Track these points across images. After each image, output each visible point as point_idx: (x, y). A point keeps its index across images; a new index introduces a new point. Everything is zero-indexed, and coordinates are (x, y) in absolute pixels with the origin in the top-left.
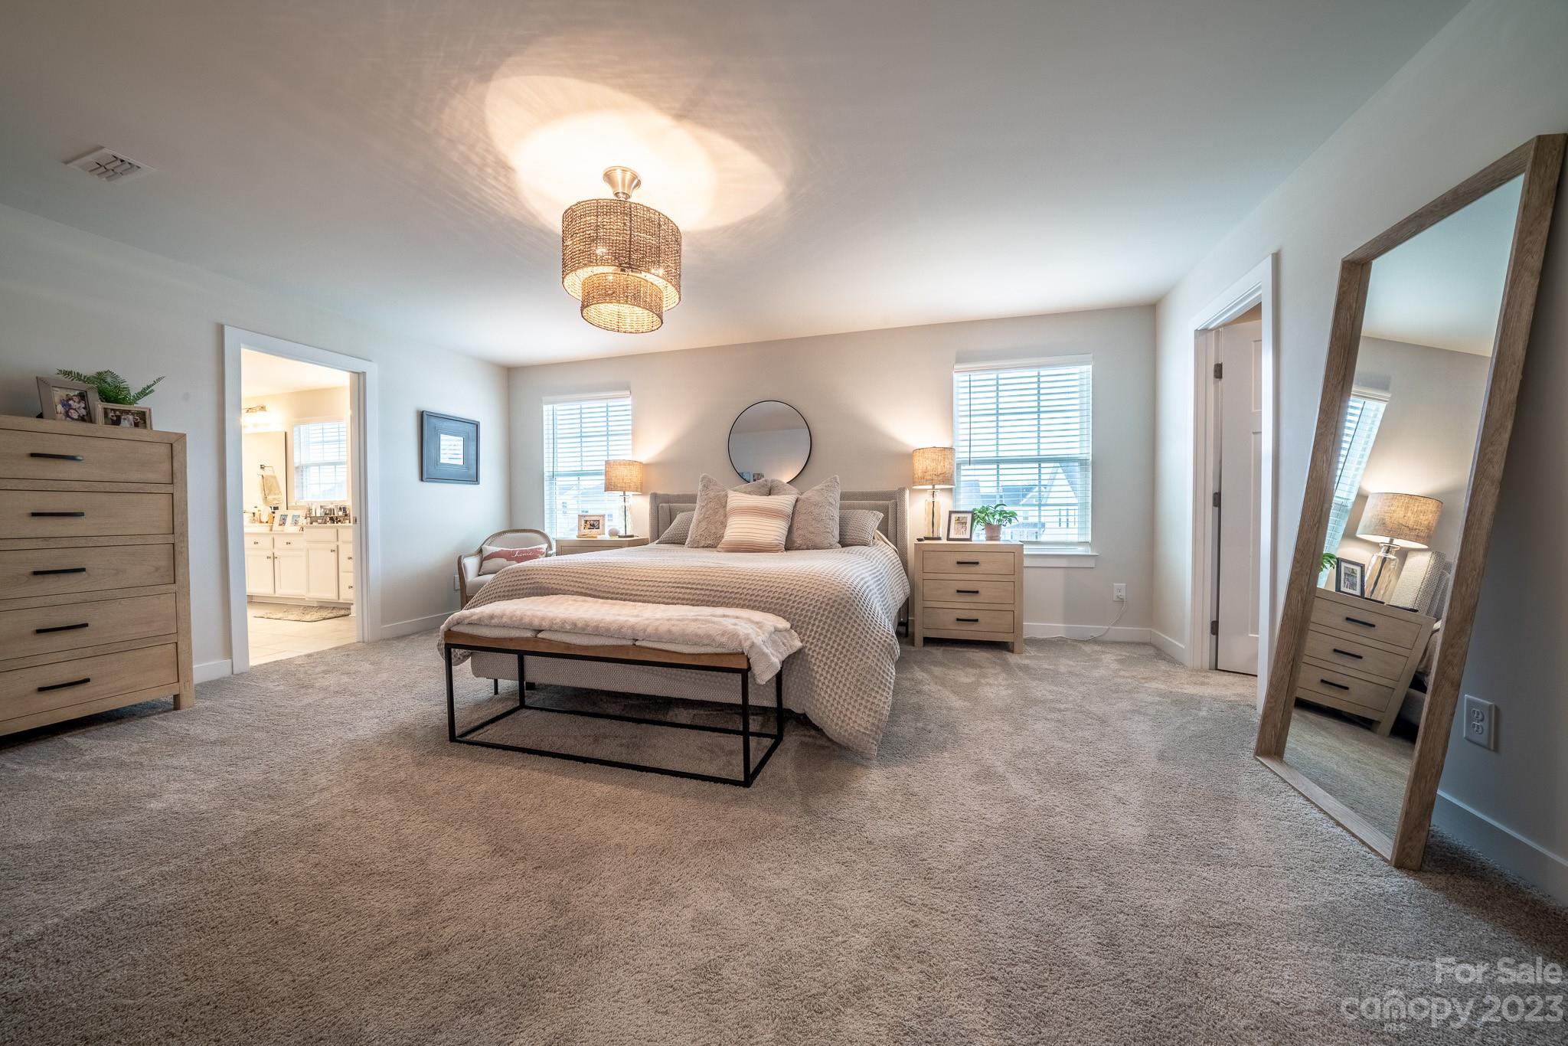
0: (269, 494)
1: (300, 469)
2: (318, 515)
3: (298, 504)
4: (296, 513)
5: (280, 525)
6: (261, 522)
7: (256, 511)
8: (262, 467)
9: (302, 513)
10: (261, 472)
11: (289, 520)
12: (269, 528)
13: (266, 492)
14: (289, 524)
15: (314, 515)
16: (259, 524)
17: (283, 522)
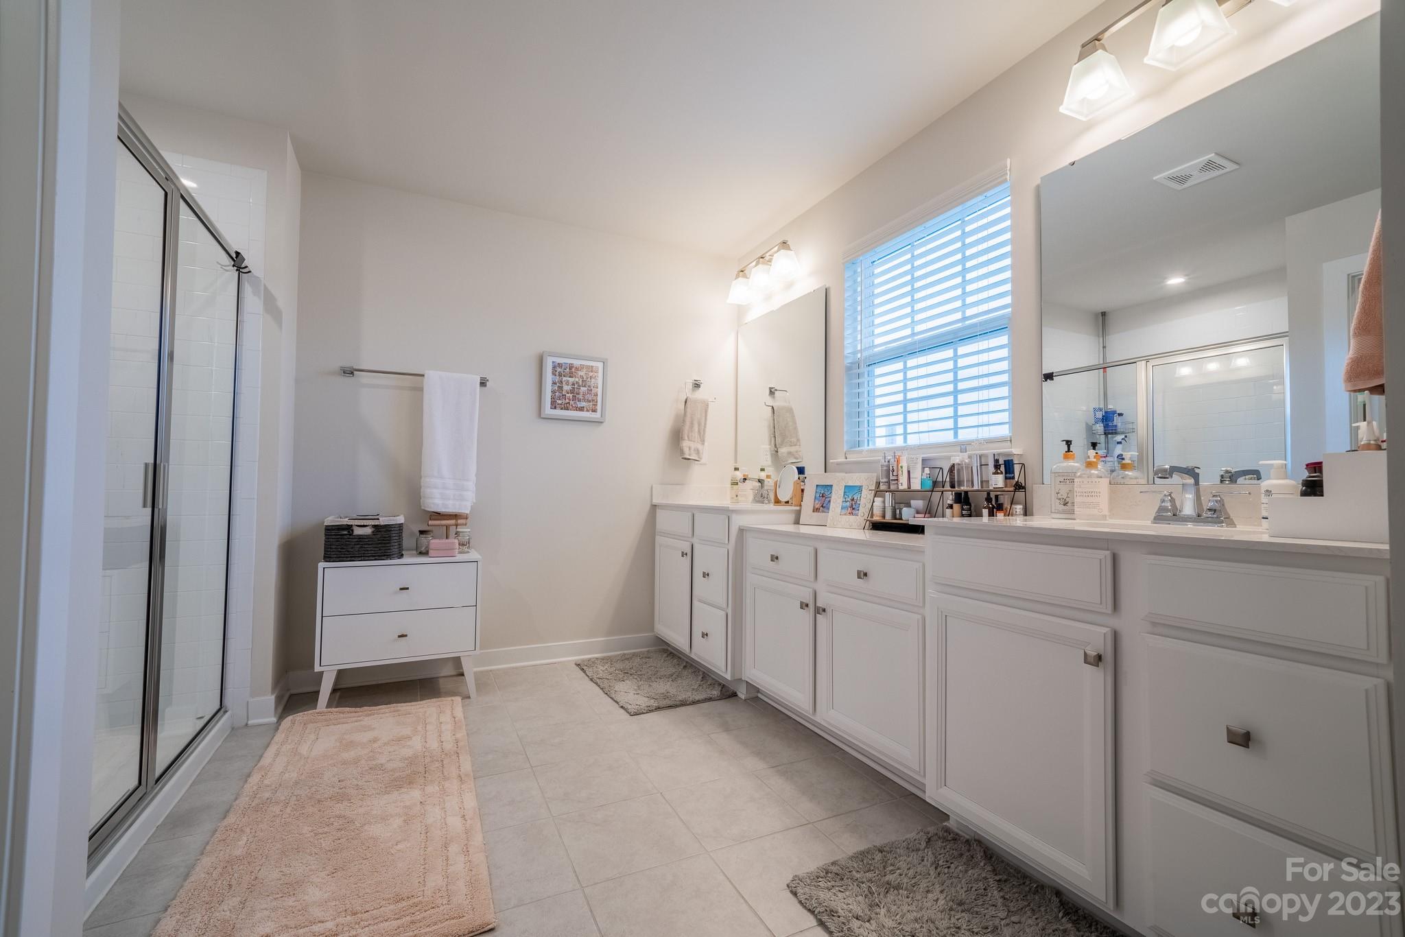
0: (782, 443)
1: (860, 369)
2: (916, 485)
3: (852, 458)
4: (855, 479)
5: (816, 510)
6: (777, 501)
7: (763, 475)
8: (772, 392)
9: (866, 481)
10: (770, 402)
11: (837, 499)
12: (792, 517)
13: (779, 440)
14: (839, 510)
15: (904, 486)
16: (772, 506)
17: (823, 504)
